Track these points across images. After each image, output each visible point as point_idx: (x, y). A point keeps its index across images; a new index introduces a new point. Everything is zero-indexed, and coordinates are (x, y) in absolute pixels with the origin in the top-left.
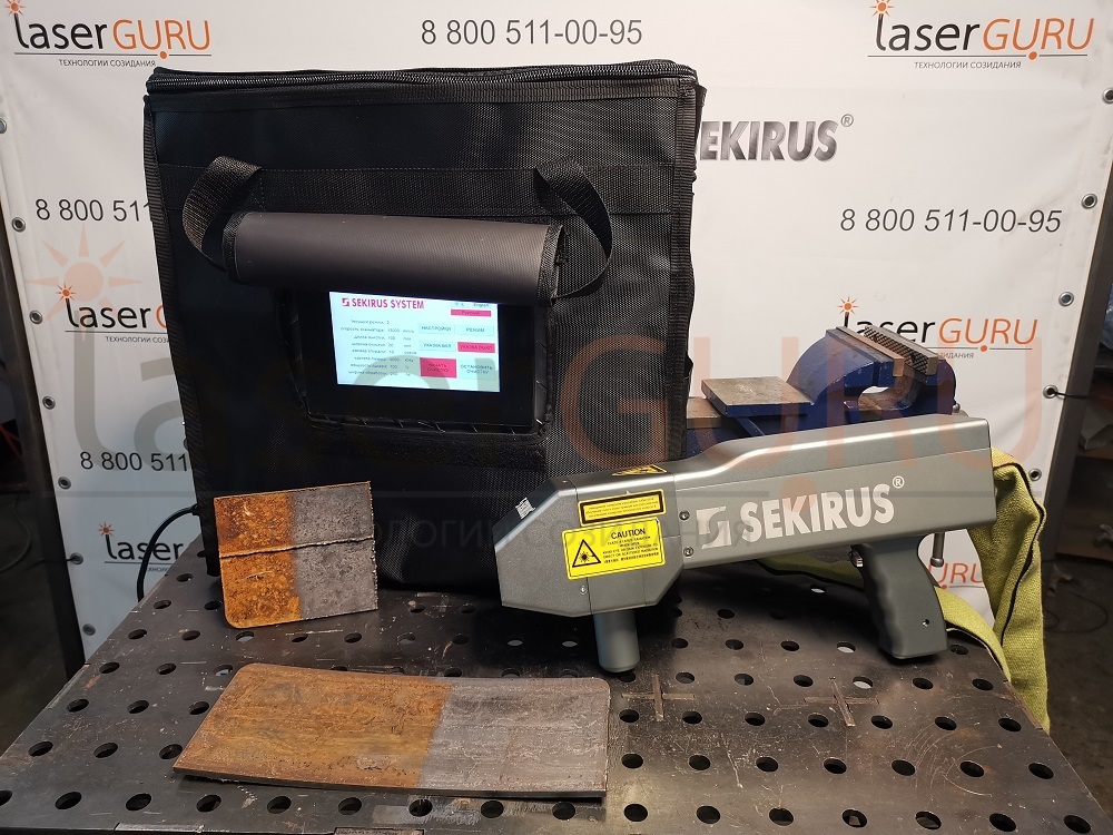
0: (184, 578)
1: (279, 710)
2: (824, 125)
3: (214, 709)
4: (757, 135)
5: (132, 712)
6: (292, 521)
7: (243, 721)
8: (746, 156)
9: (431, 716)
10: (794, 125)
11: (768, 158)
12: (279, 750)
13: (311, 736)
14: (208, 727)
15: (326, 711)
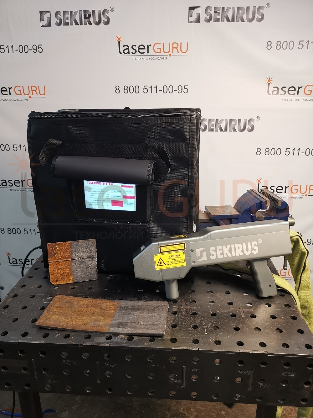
0: (36, 269)
1: (66, 309)
2: (250, 120)
3: (47, 308)
4: (227, 123)
5: (22, 309)
6: (71, 251)
7: (56, 312)
8: (224, 130)
9: (113, 311)
10: (240, 120)
11: (231, 131)
12: (67, 320)
13: (76, 317)
14: (45, 313)
15: (81, 310)
